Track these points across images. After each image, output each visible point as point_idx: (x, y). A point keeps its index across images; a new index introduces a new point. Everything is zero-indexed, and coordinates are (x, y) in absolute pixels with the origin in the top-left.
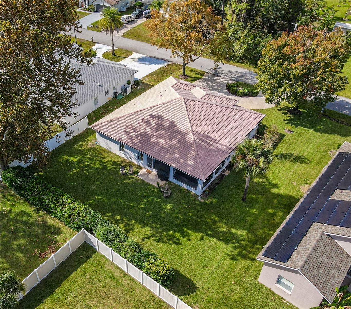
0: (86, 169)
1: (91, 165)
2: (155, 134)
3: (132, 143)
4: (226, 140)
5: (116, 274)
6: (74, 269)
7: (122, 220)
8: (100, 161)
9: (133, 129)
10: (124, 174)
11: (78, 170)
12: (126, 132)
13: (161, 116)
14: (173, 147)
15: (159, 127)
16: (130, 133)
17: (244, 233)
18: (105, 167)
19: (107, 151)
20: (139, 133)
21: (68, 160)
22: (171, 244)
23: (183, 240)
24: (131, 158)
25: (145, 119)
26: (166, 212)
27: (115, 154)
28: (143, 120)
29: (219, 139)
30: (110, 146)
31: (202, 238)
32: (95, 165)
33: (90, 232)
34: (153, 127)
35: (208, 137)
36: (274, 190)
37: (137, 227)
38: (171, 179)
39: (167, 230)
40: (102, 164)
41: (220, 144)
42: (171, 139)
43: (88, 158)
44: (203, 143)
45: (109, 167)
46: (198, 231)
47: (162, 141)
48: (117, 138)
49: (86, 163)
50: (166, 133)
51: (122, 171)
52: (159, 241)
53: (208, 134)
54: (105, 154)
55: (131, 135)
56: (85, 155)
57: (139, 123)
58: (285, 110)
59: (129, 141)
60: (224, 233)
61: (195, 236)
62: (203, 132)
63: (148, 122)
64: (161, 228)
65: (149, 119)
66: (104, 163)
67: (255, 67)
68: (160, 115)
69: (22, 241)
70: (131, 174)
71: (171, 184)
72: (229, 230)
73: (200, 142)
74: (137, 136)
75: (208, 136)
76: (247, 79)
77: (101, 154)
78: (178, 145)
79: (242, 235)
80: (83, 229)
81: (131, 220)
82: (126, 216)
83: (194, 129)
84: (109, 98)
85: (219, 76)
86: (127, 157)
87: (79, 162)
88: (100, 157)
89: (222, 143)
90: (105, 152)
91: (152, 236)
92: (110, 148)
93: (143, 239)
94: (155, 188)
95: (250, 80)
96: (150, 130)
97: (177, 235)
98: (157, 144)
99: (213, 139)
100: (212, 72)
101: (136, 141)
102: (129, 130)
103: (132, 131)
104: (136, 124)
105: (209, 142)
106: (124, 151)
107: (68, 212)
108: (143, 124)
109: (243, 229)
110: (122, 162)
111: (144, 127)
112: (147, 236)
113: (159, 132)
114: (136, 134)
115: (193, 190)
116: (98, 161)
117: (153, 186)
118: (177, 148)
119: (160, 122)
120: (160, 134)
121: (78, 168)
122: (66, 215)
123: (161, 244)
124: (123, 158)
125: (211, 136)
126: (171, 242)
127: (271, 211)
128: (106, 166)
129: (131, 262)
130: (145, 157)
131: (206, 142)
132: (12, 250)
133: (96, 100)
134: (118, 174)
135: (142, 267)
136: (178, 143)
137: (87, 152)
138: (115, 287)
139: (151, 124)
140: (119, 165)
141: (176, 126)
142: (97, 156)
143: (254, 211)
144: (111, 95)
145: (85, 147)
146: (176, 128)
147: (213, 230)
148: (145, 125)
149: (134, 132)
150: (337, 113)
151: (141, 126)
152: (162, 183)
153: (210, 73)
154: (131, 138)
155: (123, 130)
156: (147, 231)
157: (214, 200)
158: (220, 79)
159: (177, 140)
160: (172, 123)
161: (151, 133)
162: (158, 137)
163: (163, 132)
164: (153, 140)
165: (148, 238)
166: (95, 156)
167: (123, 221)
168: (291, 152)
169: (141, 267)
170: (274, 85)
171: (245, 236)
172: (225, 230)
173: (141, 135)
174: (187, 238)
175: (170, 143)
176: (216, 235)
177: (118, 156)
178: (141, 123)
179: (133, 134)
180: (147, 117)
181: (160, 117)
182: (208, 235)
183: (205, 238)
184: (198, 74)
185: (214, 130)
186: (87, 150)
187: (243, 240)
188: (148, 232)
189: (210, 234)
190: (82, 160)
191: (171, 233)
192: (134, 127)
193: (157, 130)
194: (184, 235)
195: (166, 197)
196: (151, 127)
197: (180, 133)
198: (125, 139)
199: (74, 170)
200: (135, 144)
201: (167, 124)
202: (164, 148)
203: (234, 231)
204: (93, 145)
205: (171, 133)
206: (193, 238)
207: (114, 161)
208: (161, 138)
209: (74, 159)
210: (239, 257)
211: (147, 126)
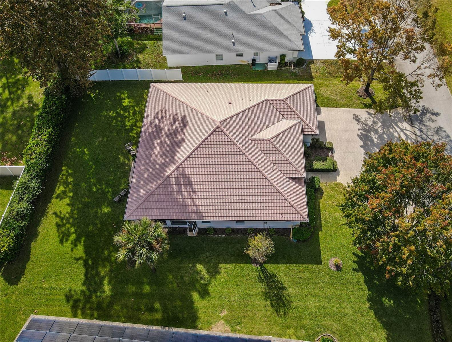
0: (119, 119)
1: (127, 119)
2: (164, 138)
8: (136, 122)
9: (162, 117)
11: (114, 115)
12: (157, 114)
13: (186, 126)
14: (154, 165)
15: (173, 134)
16: (157, 118)
18: (130, 131)
20: (160, 124)
21: (123, 99)
22: (59, 236)
23: (68, 245)
26: (97, 212)
28: (175, 115)
34: (171, 130)
36: (195, 295)
39: (73, 225)
40: (133, 125)
42: (162, 155)
44: (174, 186)
45: (133, 134)
47: (157, 150)
49: (127, 114)
50: (167, 146)
52: (59, 226)
55: (155, 120)
57: (171, 115)
59: (148, 125)
60: (98, 274)
61: (80, 250)
63: (174, 121)
64: (74, 219)
65: (179, 119)
66: (136, 126)
68: (188, 124)
74: (155, 126)
75: (190, 185)
79: (104, 292)
83: (183, 166)
84: (243, 61)
87: (124, 108)
89: (198, 204)
91: (61, 218)
93: (54, 213)
94: (126, 184)
96: (166, 131)
98: (153, 149)
101: (150, 130)
104: (168, 114)
105: (183, 190)
108: (171, 119)
109: (112, 290)
111: (167, 123)
113: (166, 140)
116: (136, 120)
117: (127, 181)
118: (154, 169)
119: (179, 130)
121: (117, 113)
123: (56, 228)
126: (61, 236)
128: (133, 130)
131: (179, 188)
136: (160, 165)
139: (173, 125)
141: (180, 147)
144: (247, 60)
146: (177, 150)
147: (95, 263)
148: (170, 121)
149: (159, 120)
151: (168, 119)
154: (151, 124)
155: (157, 111)
156: (66, 211)
159: (163, 161)
160: (182, 141)
161: (163, 134)
162: (161, 143)
163: (168, 143)
164: (156, 142)
165: (57, 216)
171: (104, 295)
172: (102, 273)
173: (158, 128)
174: (73, 246)
175: (158, 159)
178: (171, 117)
179: (156, 122)
180: (180, 116)
181: (184, 126)
182: (86, 262)
183: (81, 262)
187: (97, 297)
189: (88, 264)
190: (129, 109)
191: (72, 230)
192: (164, 115)
193: (169, 136)
194: (76, 242)
197: (173, 158)
198: (148, 120)
199: (112, 112)
201: (180, 138)
202: (151, 158)
203: (106, 282)
205: (170, 151)
206: (75, 251)
208: (161, 146)
209: (126, 103)
210: (71, 303)
211: (170, 124)
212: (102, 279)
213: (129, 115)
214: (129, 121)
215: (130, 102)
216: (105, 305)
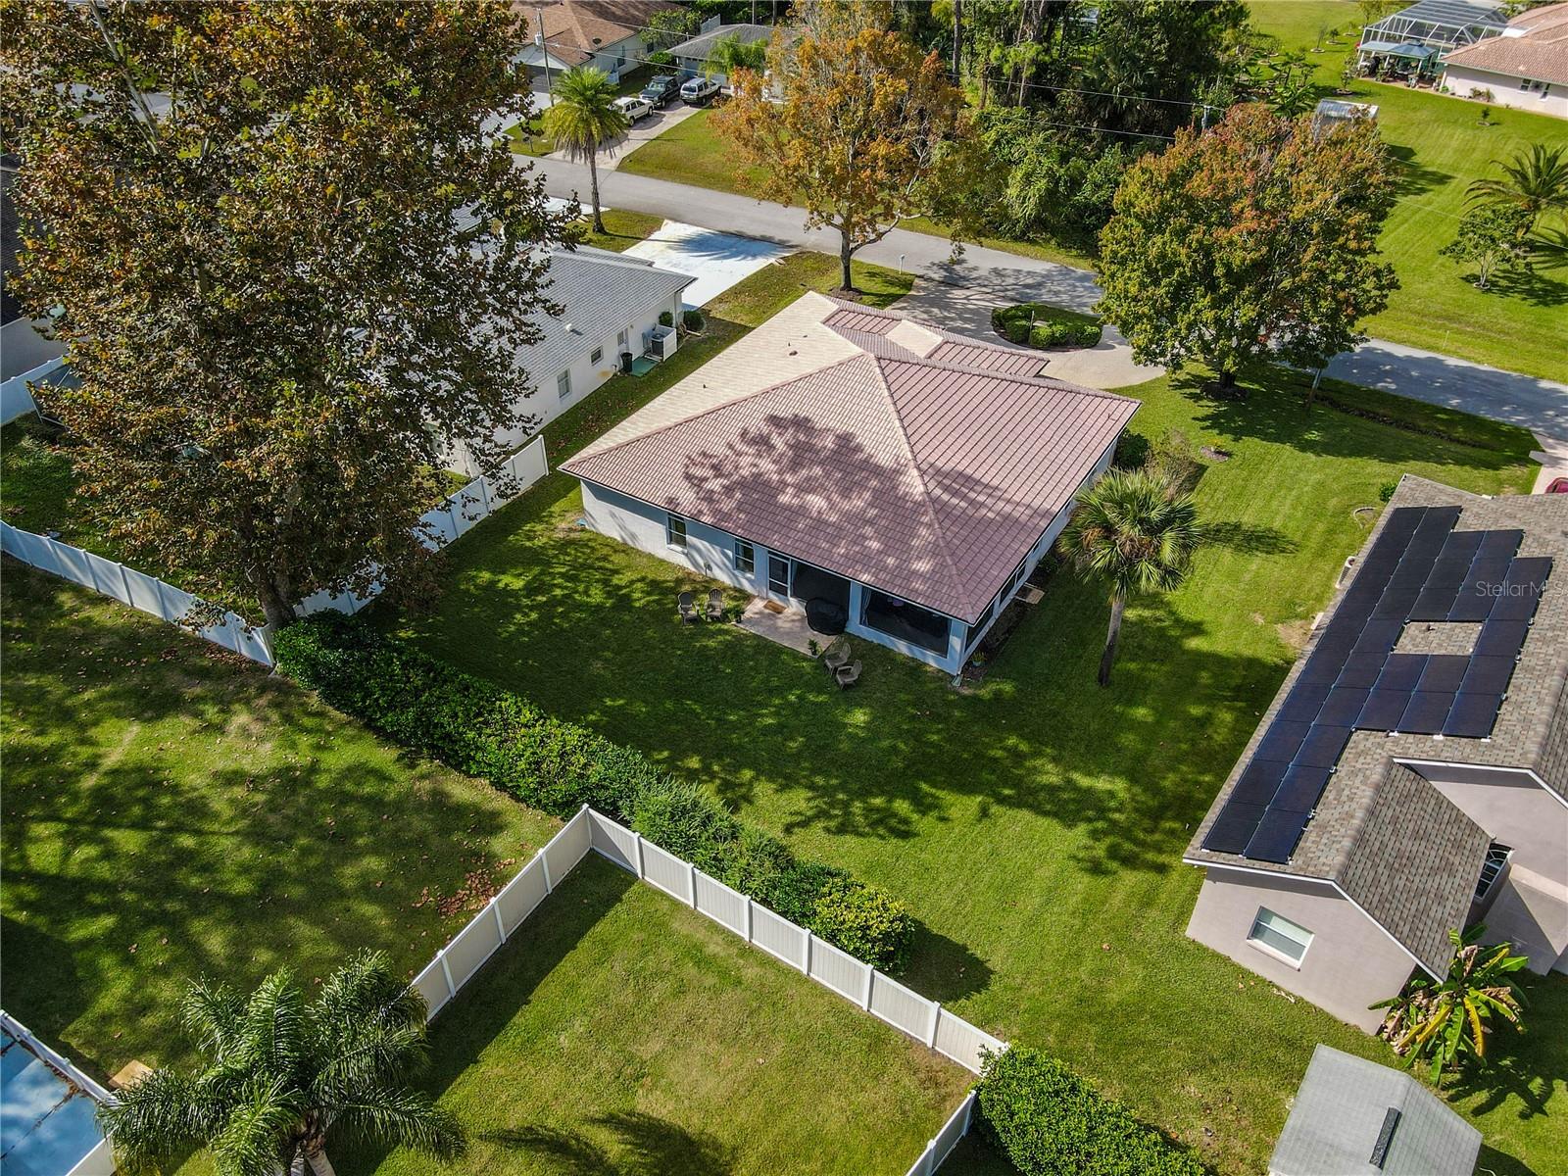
0: (560, 610)
1: (577, 596)
2: (789, 478)
3: (715, 512)
4: (1026, 488)
5: (712, 949)
6: (566, 944)
7: (706, 769)
8: (606, 582)
9: (714, 467)
10: (695, 620)
11: (534, 616)
12: (688, 477)
13: (807, 420)
14: (857, 519)
15: (801, 454)
16: (705, 479)
17: (1119, 785)
18: (624, 602)
19: (624, 549)
20: (735, 477)
21: (493, 583)
22: (882, 837)
23: (923, 823)
24: (709, 567)
25: (753, 431)
26: (852, 737)
27: (650, 556)
28: (744, 434)
29: (1004, 486)
30: (633, 529)
31: (984, 813)
32: (589, 596)
33: (613, 813)
34: (781, 455)
35: (969, 480)
36: (1194, 643)
37: (764, 790)
38: (856, 626)
39: (864, 794)
40: (612, 591)
41: (1008, 501)
42: (846, 493)
43: (562, 575)
44: (955, 501)
45: (639, 599)
46: (966, 788)
47: (816, 502)
48: (659, 500)
49: (558, 592)
50: (827, 475)
51: (686, 610)
52: (842, 830)
53: (969, 471)
54: (618, 559)
55: (708, 486)
56: (549, 564)
57: (731, 447)
58: (1194, 387)
59: (704, 506)
60: (1052, 789)
61: (962, 806)
62: (951, 465)
63: (762, 442)
64: (842, 787)
65: (765, 431)
66: (620, 588)
67: (1074, 253)
68: (802, 415)
69: (373, 863)
70: (716, 619)
71: (857, 643)
72: (1069, 781)
73: (945, 497)
74: (728, 490)
75: (969, 478)
76: (1056, 293)
77: (605, 558)
78: (872, 512)
79: (1112, 794)
80: (585, 806)
81: (737, 768)
82: (719, 757)
83: (920, 458)
84: (605, 374)
85: (962, 287)
86: (695, 564)
87: (531, 590)
88: (601, 568)
89: (1016, 499)
90: (615, 551)
91: (817, 817)
92: (633, 536)
93: (788, 829)
94: (805, 658)
95: (1064, 297)
96: (773, 467)
97: (902, 806)
98: (802, 511)
99: (986, 486)
100: (936, 277)
101: (727, 505)
102: (698, 472)
103: (710, 473)
104: (720, 450)
105: (972, 495)
106: (682, 542)
107: (527, 754)
108: (745, 448)
109: (1115, 773)
110: (679, 582)
111: (750, 459)
112: (798, 819)
113: (804, 473)
114: (726, 482)
115: (931, 660)
116: (597, 581)
117: (795, 655)
118: (870, 522)
119: (802, 437)
120: (808, 479)
121: (532, 608)
122: (522, 765)
123: (850, 840)
124: (682, 568)
125: (977, 476)
126: (881, 831)
127: (1196, 711)
128: (627, 597)
129: (765, 902)
130: (760, 560)
131: (964, 497)
132: (342, 894)
133: (565, 382)
134: (671, 621)
135: (804, 915)
136: (871, 505)
137: (556, 556)
138: (716, 992)
139: (773, 447)
140: (673, 591)
141: (859, 449)
142: (591, 567)
143: (1141, 713)
144: (610, 364)
145: (544, 540)
146: (861, 456)
147: (1017, 784)
148: (751, 451)
149: (716, 477)
150: (1357, 389)
151: (739, 454)
152: (824, 642)
153: (933, 280)
154: (709, 497)
155: (680, 474)
156: (799, 800)
157: (1008, 687)
158: (967, 298)
159: (867, 495)
160: (845, 441)
161: (775, 477)
162: (802, 489)
163: (817, 471)
164: (784, 499)
165: (805, 824)
166: (584, 567)
167: (713, 776)
168: (1233, 520)
169: (801, 918)
170: (1163, 304)
171: (1123, 795)
172: (1054, 780)
173: (742, 484)
174: (935, 813)
175: (846, 506)
176: (1028, 798)
177: (662, 561)
178: (740, 447)
179: (715, 485)
180: (757, 425)
181: (801, 423)
182: (1002, 800)
183: (994, 809)
184: (892, 284)
185: (983, 456)
186: (554, 547)
187: (1118, 810)
188: (802, 805)
189: (1009, 797)
190: (543, 583)
191: (877, 801)
192: (714, 461)
193: (795, 465)
194: (923, 805)
195: (847, 687)
197: (877, 471)
198: (688, 500)
199: (518, 616)
200: (727, 517)
201: (829, 442)
202: (826, 523)
203: (1083, 781)
204: (571, 530)
205: (846, 473)
206: (954, 813)
207: (652, 581)
208: (812, 491)
209: (513, 581)
210: (1114, 865)
211: (759, 455)
212: (1070, 784)
214: (586, 593)
216: (1153, 803)
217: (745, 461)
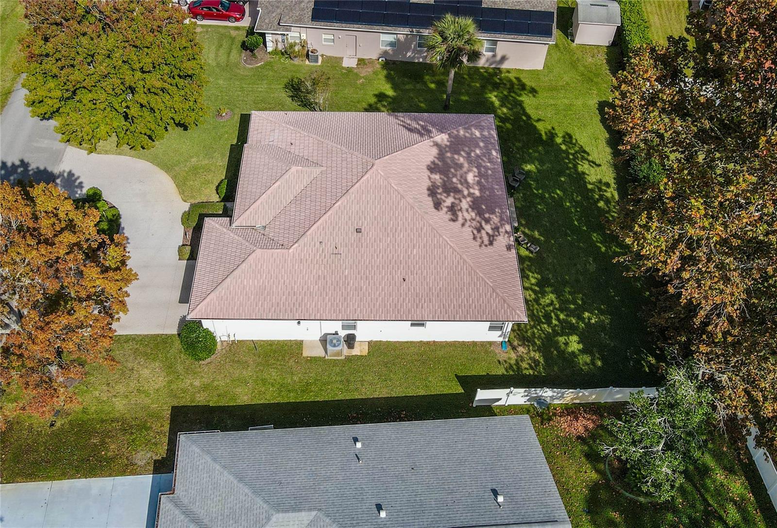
0: (572, 306)
1: (557, 306)
2: (466, 192)
9: (479, 231)
11: (586, 314)
12: (491, 243)
13: (429, 189)
14: (468, 157)
15: (449, 189)
16: (487, 233)
18: (543, 284)
20: (478, 218)
21: (582, 351)
22: (576, 140)
23: (560, 132)
25: (449, 216)
28: (454, 220)
32: (552, 301)
34: (455, 198)
40: (541, 294)
42: (461, 166)
43: (549, 323)
45: (535, 278)
47: (470, 178)
49: (562, 316)
50: (455, 176)
55: (490, 232)
57: (463, 225)
59: (502, 230)
63: (453, 210)
65: (445, 209)
68: (427, 192)
74: (487, 221)
78: (463, 154)
87: (571, 329)
91: (587, 160)
93: (599, 165)
96: (464, 201)
97: (559, 140)
98: (479, 184)
101: (495, 219)
102: (486, 240)
103: (483, 233)
104: (468, 231)
108: (460, 218)
111: (466, 214)
113: (459, 186)
114: (483, 223)
116: (539, 304)
118: (469, 154)
119: (440, 190)
120: (462, 184)
121: (583, 319)
126: (574, 142)
128: (537, 285)
136: (459, 154)
139: (453, 204)
141: (434, 163)
145: (532, 354)
146: (437, 161)
148: (460, 214)
149: (483, 229)
154: (496, 229)
159: (456, 157)
160: (432, 170)
161: (469, 199)
162: (468, 187)
163: (455, 180)
164: (477, 193)
165: (592, 162)
173: (480, 213)
175: (466, 165)
179: (488, 228)
181: (432, 191)
183: (535, 118)
186: (534, 344)
190: (563, 328)
191: (563, 147)
192: (475, 232)
193: (457, 191)
196: (457, 202)
197: (441, 155)
199: (593, 321)
201: (437, 177)
202: (479, 173)
208: (466, 180)
209: (574, 344)
211: (461, 210)
213: (557, 317)
214: (552, 303)
215: (566, 344)
217: (467, 216)
